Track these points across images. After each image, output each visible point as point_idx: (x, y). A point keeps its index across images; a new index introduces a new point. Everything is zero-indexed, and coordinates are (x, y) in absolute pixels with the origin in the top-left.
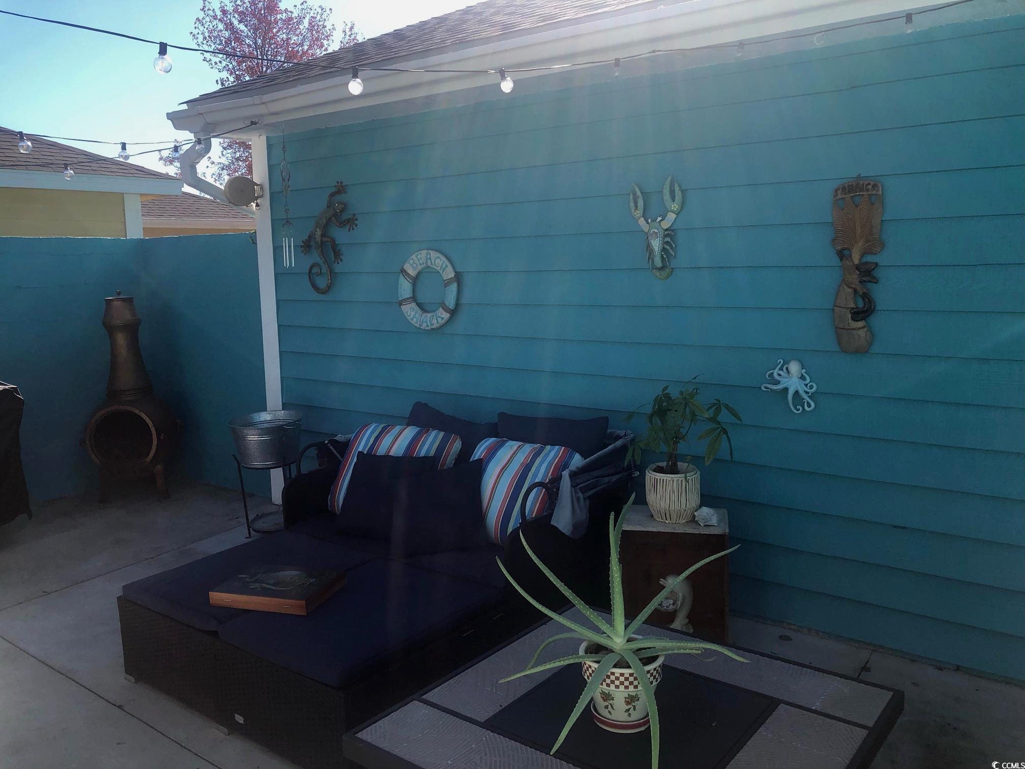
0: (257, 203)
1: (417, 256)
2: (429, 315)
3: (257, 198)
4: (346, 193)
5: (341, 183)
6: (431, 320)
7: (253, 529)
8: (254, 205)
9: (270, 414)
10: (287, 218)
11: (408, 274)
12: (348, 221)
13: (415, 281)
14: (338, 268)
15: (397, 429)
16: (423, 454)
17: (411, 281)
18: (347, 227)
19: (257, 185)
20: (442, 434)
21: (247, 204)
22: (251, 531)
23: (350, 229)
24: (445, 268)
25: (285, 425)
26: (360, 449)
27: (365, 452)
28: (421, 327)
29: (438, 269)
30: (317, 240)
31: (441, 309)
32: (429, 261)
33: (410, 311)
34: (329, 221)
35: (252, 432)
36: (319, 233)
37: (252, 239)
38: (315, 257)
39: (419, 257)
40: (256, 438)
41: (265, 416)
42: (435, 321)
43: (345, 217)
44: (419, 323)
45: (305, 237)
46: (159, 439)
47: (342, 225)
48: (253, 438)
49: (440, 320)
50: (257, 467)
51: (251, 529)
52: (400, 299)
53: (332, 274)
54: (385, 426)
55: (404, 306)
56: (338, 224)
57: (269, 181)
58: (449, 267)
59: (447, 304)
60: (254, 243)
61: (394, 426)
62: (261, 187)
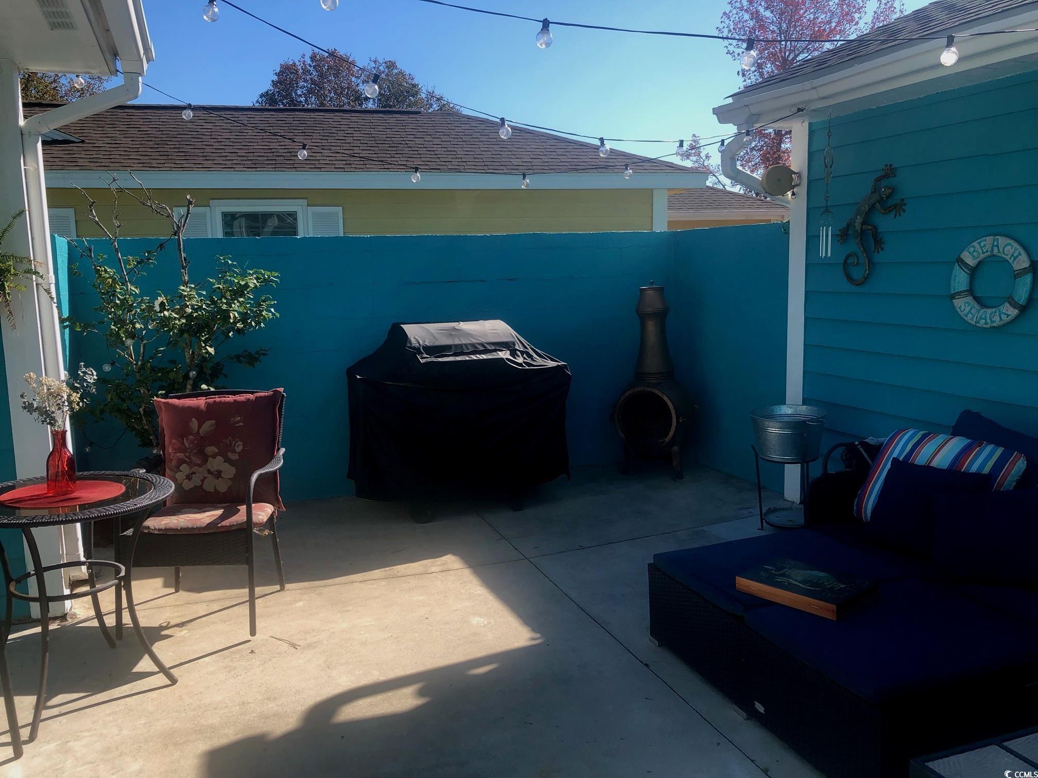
0: (793, 192)
1: (979, 243)
2: (989, 311)
3: (794, 187)
4: (895, 176)
5: (891, 165)
6: (992, 316)
7: (766, 522)
8: (789, 193)
9: (791, 408)
10: (827, 207)
11: (966, 265)
12: (895, 206)
13: (973, 272)
14: (878, 257)
15: (940, 438)
16: (974, 469)
17: (968, 272)
18: (893, 213)
19: (795, 173)
20: (1000, 450)
21: (783, 194)
22: (765, 524)
23: (895, 216)
24: (1017, 257)
25: (808, 421)
26: (895, 455)
27: (901, 459)
28: (978, 325)
29: (1007, 258)
30: (856, 229)
31: (1007, 304)
32: (996, 249)
33: (964, 305)
34: (872, 207)
35: (772, 424)
36: (859, 220)
37: (785, 229)
38: (853, 246)
39: (982, 244)
40: (777, 431)
41: (786, 410)
42: (997, 319)
43: (891, 202)
44: (975, 320)
45: (843, 225)
46: (678, 422)
47: (888, 211)
48: (774, 430)
49: (1004, 317)
50: (776, 460)
51: (764, 521)
52: (953, 292)
53: (871, 264)
54: (925, 434)
55: (956, 300)
56: (882, 211)
57: (808, 168)
58: (1022, 254)
59: (1016, 299)
60: (787, 232)
61: (936, 434)
62: (799, 175)
